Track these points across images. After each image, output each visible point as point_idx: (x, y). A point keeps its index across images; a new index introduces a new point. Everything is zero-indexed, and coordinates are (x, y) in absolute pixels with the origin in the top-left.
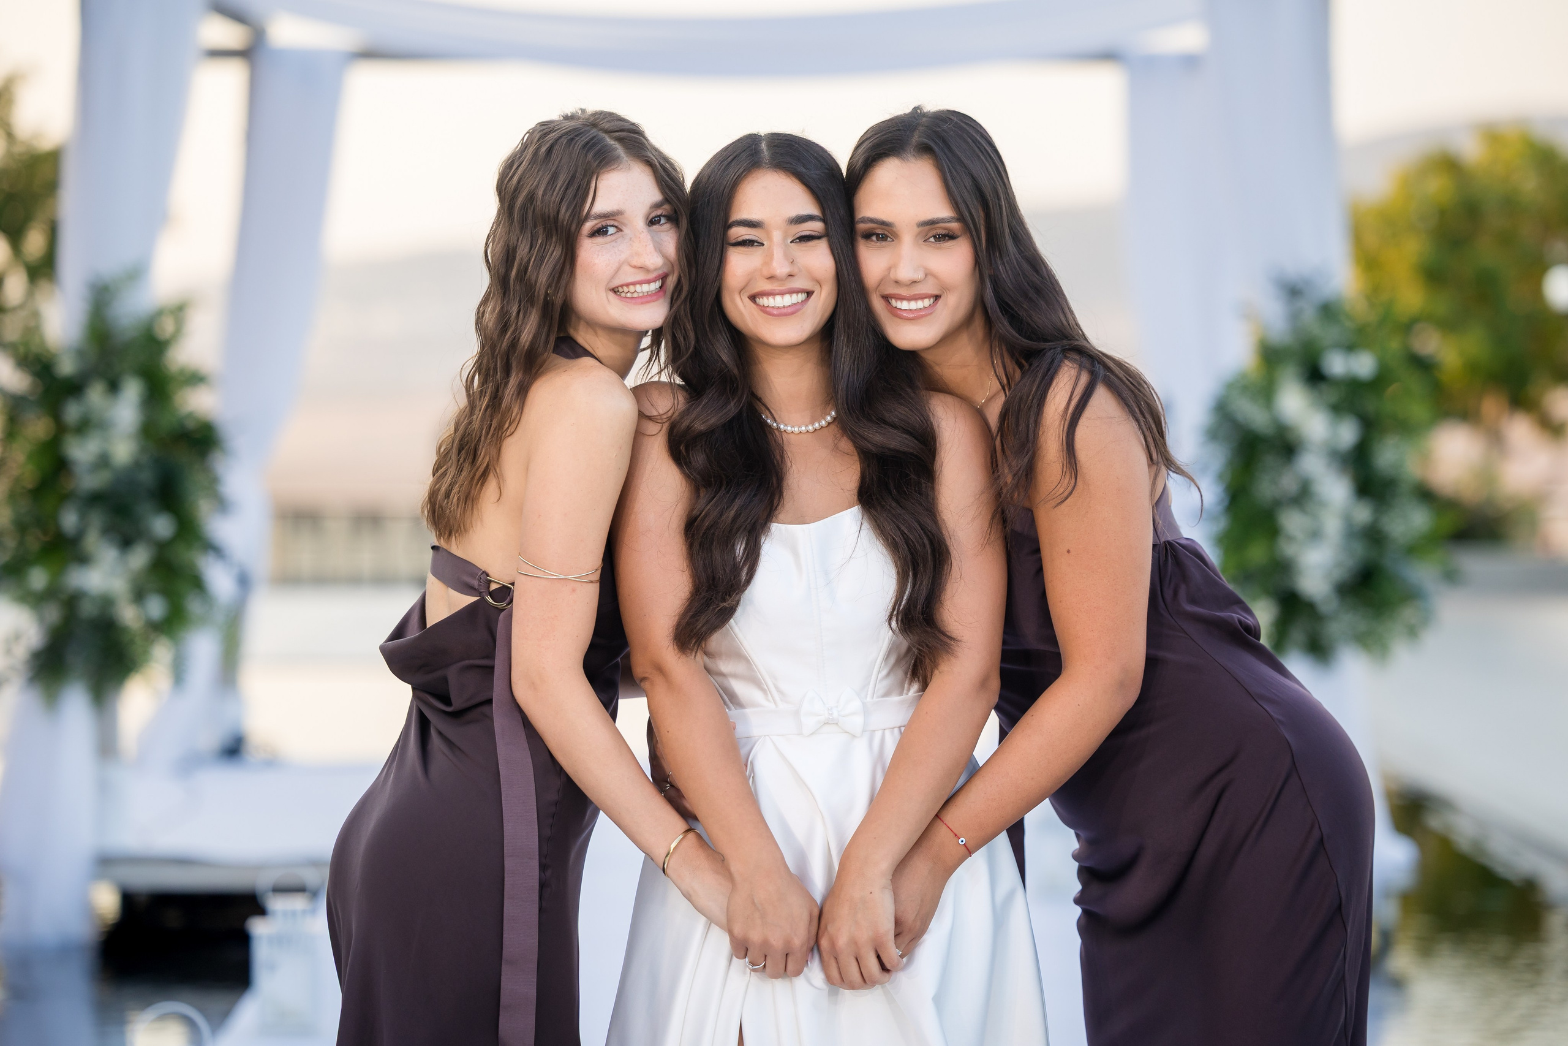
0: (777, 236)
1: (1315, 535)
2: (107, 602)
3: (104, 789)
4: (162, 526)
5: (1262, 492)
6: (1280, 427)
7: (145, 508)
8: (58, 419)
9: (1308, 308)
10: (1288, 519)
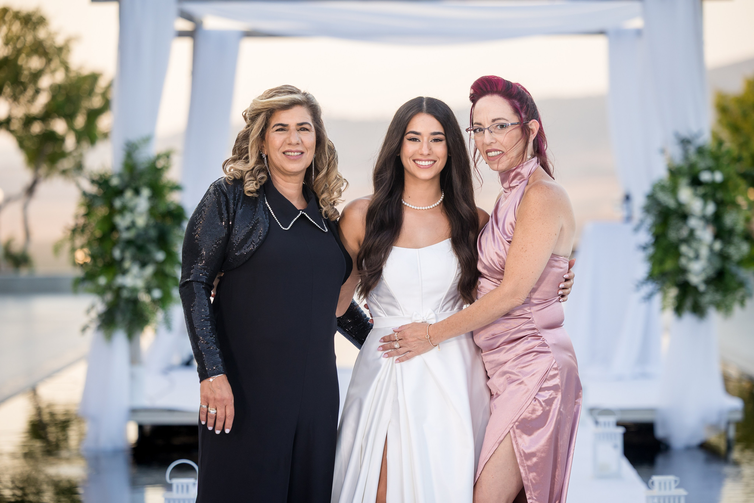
0: (425, 139)
1: (697, 257)
2: (134, 290)
3: (133, 377)
4: (160, 256)
5: (672, 235)
6: (680, 205)
7: (152, 247)
8: (111, 206)
9: (692, 150)
10: (684, 249)
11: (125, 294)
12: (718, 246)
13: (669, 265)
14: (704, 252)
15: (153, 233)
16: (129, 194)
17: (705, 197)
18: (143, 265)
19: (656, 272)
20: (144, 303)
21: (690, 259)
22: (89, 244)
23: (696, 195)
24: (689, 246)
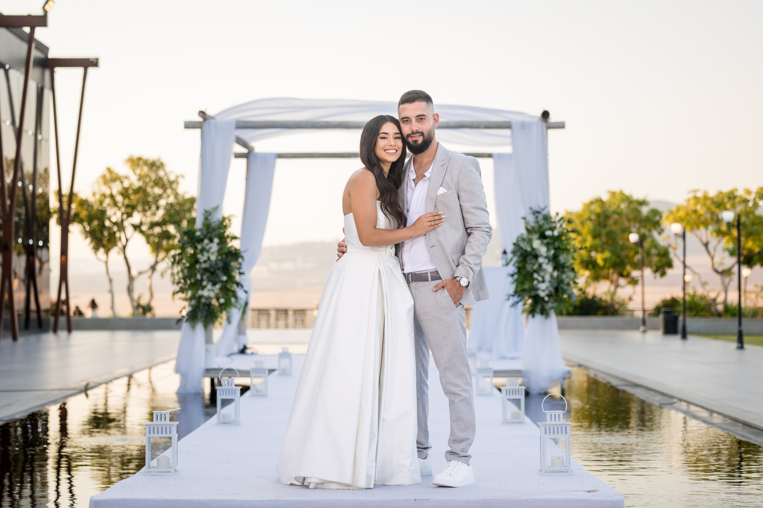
0: (391, 136)
1: (543, 281)
2: (209, 298)
3: (207, 350)
4: (224, 278)
5: (529, 267)
6: (533, 249)
7: (219, 273)
8: (195, 248)
9: (540, 217)
10: (535, 276)
11: (203, 300)
12: (555, 274)
13: (527, 286)
14: (547, 277)
15: (220, 264)
16: (206, 241)
17: (548, 245)
18: (214, 284)
19: (519, 289)
20: (214, 305)
21: (539, 282)
22: (182, 271)
23: (542, 243)
24: (539, 275)
